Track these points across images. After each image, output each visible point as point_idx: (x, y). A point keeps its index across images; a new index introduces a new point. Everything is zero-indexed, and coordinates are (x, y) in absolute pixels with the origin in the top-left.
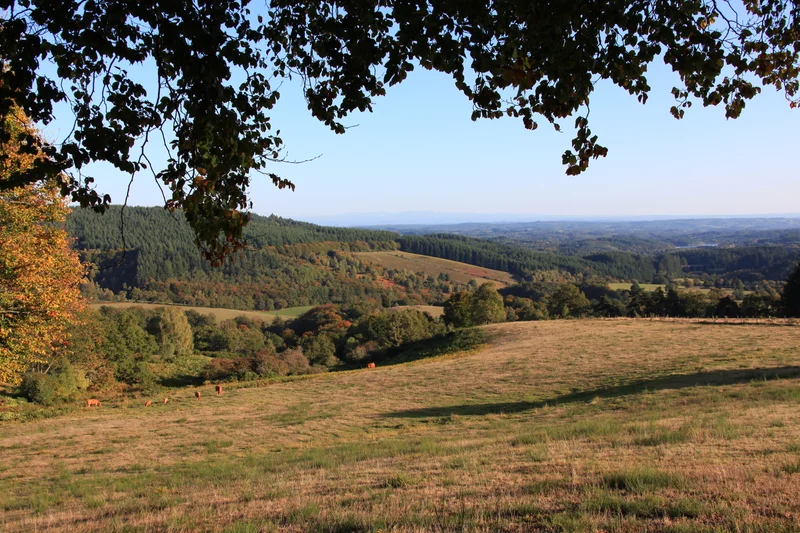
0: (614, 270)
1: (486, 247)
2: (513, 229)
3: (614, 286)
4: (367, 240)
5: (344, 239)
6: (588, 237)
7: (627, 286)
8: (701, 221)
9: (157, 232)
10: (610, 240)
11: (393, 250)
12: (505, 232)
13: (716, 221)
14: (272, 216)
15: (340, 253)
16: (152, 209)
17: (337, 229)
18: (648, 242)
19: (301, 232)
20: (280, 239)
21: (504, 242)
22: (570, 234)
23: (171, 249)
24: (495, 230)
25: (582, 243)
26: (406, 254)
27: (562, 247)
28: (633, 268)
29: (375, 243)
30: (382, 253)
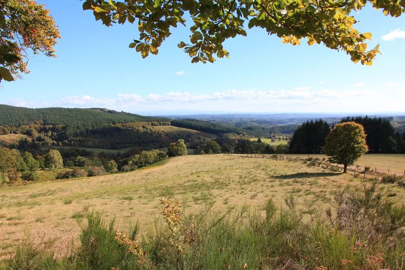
0: (254, 133)
1: (206, 124)
2: (219, 117)
3: (252, 140)
4: (158, 122)
5: (149, 121)
6: (248, 120)
7: (256, 139)
8: (290, 114)
9: (75, 118)
10: (255, 121)
11: (168, 125)
12: (216, 118)
13: (295, 114)
14: (122, 112)
15: (147, 127)
16: (73, 109)
17: (146, 117)
18: (270, 123)
19: (132, 118)
20: (123, 121)
21: (214, 123)
22: (241, 119)
23: (80, 125)
24: (212, 117)
25: (245, 122)
26: (173, 127)
27: (237, 124)
28: (262, 132)
29: (161, 122)
30: (165, 126)
